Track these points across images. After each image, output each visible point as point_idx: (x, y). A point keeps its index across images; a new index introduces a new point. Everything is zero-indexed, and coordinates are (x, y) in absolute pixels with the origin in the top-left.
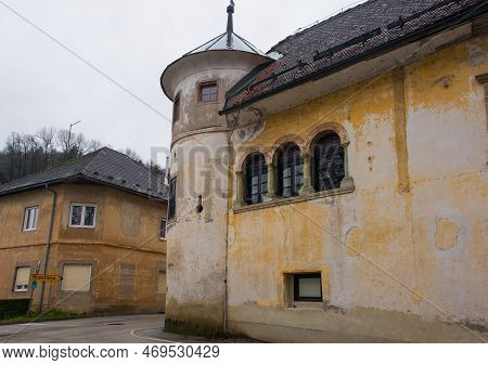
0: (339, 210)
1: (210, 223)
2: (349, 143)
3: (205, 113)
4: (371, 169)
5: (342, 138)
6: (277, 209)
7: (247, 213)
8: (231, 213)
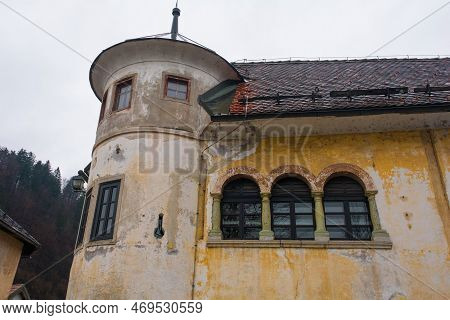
0: (373, 267)
1: (173, 256)
2: (376, 192)
3: (174, 111)
4: (410, 227)
5: (367, 185)
6: (280, 252)
7: (231, 250)
8: (202, 245)
